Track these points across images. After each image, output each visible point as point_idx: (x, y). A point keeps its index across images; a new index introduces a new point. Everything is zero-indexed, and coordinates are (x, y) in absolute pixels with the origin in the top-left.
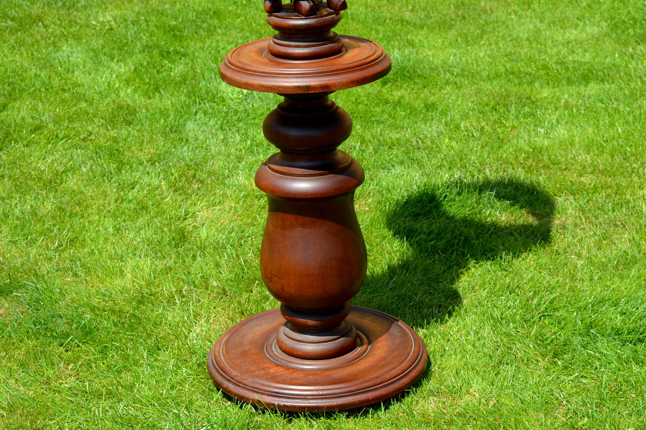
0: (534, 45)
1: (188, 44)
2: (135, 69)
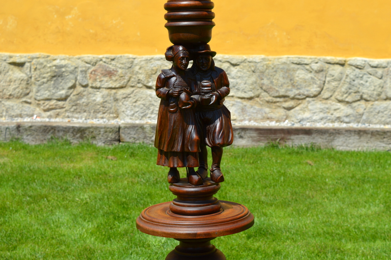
0: (340, 217)
1: (131, 212)
2: (98, 227)
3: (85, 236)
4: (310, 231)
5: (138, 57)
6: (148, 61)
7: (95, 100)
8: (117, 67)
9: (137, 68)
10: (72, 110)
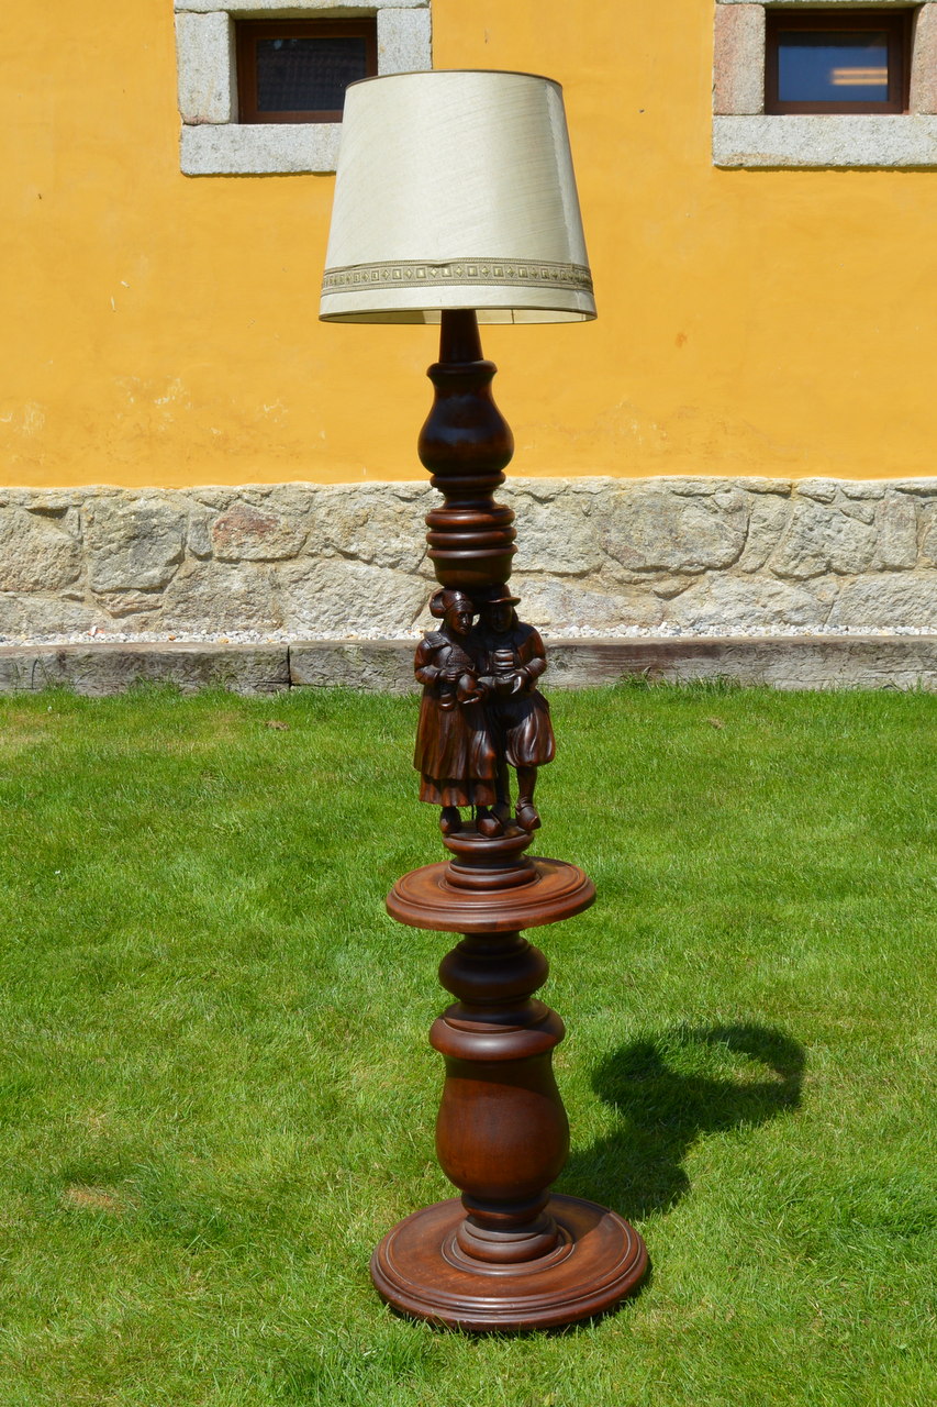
0: (774, 848)
1: (335, 852)
2: (269, 886)
3: (247, 908)
4: (713, 880)
5: (325, 487)
6: (346, 496)
7: (227, 589)
8: (278, 511)
9: (321, 513)
10: (177, 612)
